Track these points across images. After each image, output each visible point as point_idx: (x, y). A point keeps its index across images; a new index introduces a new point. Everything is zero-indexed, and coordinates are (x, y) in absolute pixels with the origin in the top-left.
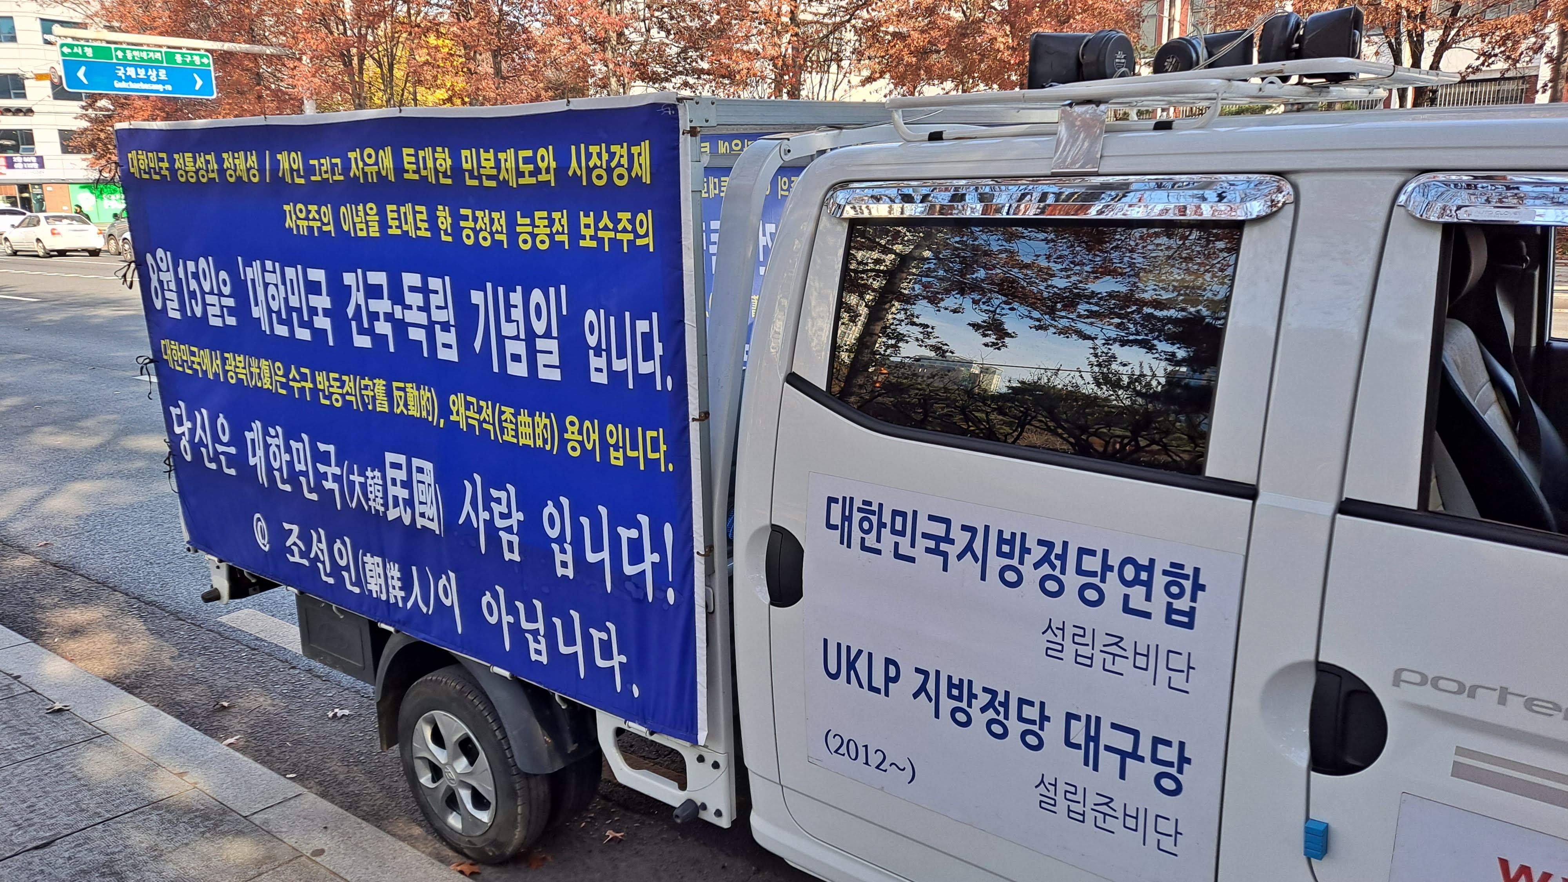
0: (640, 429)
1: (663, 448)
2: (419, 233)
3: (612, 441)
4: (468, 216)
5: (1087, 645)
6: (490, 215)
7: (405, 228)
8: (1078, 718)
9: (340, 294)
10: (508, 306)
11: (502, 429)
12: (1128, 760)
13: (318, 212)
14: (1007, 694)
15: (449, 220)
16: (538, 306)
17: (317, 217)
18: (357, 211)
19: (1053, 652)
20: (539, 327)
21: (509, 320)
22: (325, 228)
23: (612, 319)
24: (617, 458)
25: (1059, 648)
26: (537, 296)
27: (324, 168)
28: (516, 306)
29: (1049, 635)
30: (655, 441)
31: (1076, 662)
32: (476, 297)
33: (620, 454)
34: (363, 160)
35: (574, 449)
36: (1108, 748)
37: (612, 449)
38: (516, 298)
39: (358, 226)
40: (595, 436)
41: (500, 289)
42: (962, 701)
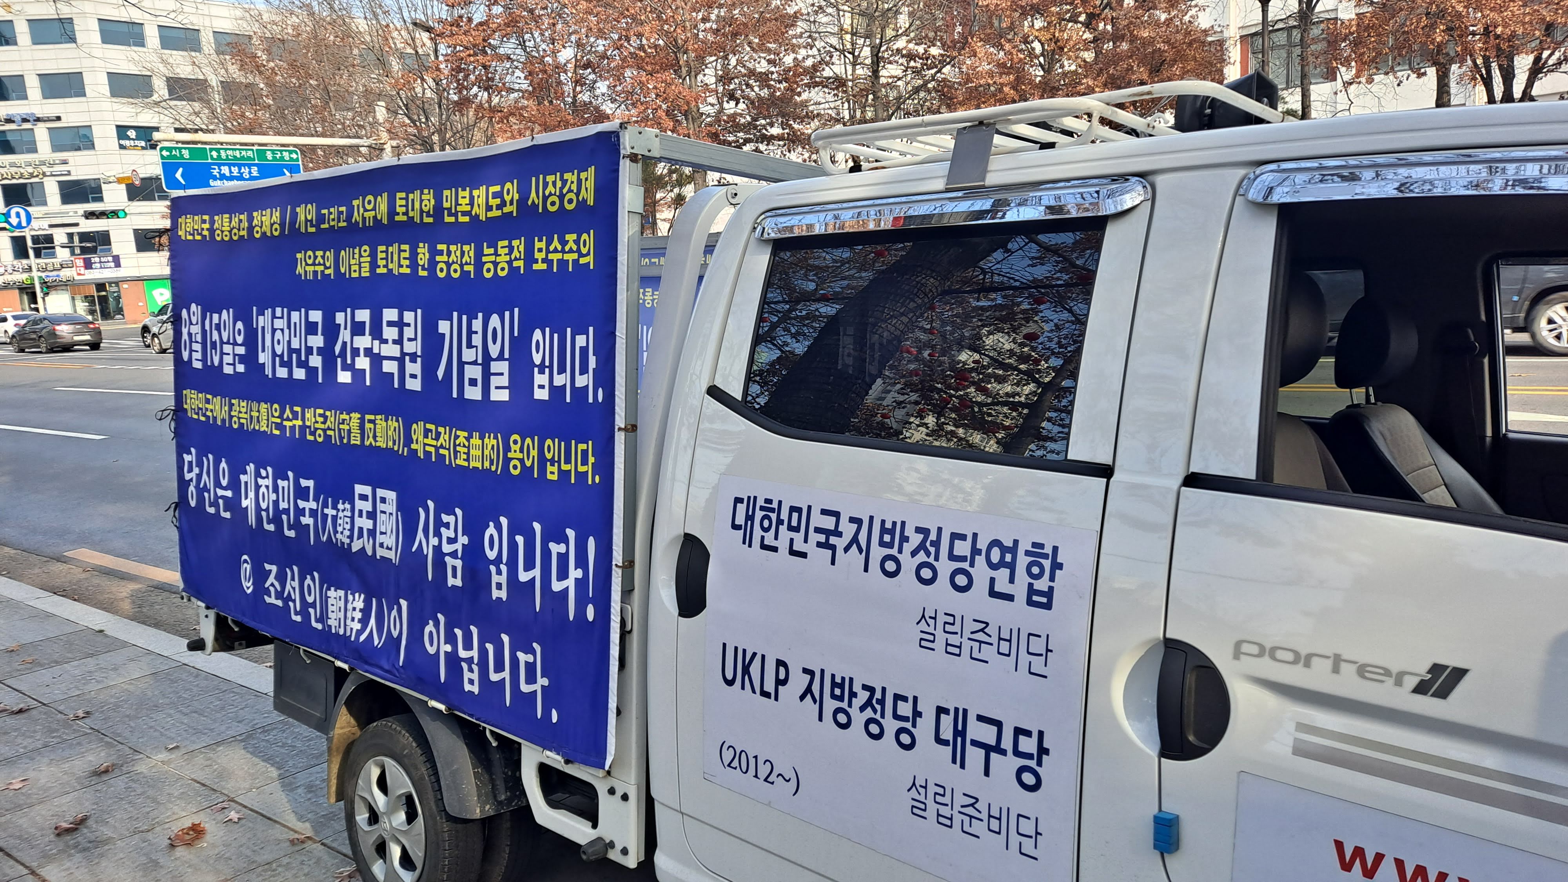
0: (573, 442)
1: (591, 460)
2: (402, 270)
3: (549, 456)
4: (443, 251)
5: (956, 633)
6: (462, 248)
7: (390, 266)
8: (946, 711)
9: (331, 331)
10: (470, 332)
11: (456, 452)
12: (993, 755)
13: (323, 257)
14: (884, 689)
15: (427, 255)
16: (495, 329)
17: (322, 262)
18: (354, 254)
19: (926, 643)
20: (494, 351)
21: (470, 346)
22: (327, 272)
23: (556, 336)
24: (552, 473)
25: (931, 638)
26: (495, 321)
27: (332, 217)
28: (476, 333)
29: (923, 626)
30: (585, 453)
31: (947, 652)
32: (444, 327)
33: (555, 469)
34: (364, 206)
35: (515, 467)
36: (974, 743)
37: (548, 463)
38: (477, 325)
39: (353, 268)
40: (534, 453)
41: (464, 317)
42: (842, 701)
